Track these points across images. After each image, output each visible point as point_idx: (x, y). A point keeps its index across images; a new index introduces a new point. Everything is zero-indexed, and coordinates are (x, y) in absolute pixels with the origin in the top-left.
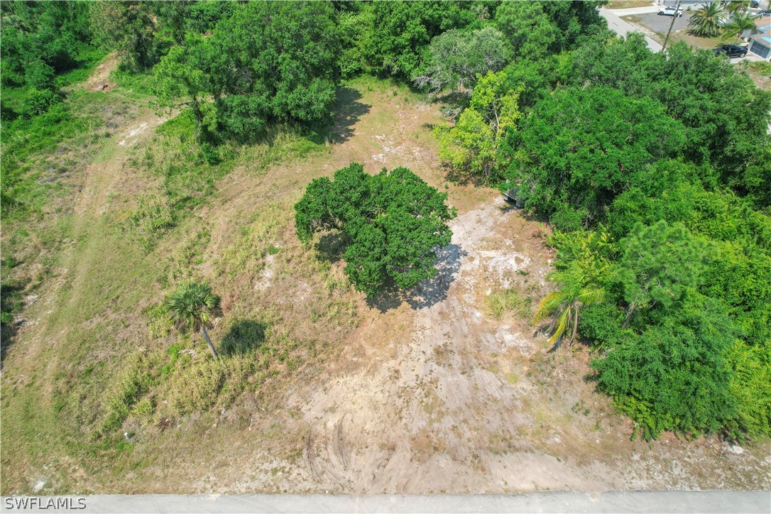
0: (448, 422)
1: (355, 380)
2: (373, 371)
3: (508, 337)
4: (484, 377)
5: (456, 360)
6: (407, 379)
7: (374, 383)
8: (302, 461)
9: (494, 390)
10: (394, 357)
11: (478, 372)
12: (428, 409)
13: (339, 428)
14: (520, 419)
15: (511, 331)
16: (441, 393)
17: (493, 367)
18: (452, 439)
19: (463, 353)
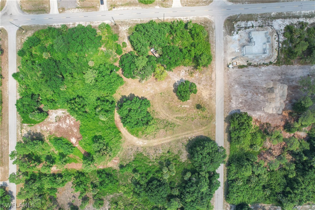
0: (208, 84)
1: (203, 94)
2: (202, 91)
3: (197, 75)
4: (202, 79)
5: (200, 82)
6: (203, 88)
7: (203, 91)
8: (212, 98)
9: (204, 78)
10: (200, 89)
11: (202, 80)
12: (207, 86)
13: (209, 95)
14: (208, 76)
15: (196, 75)
16: (205, 84)
17: (201, 78)
18: (210, 83)
19: (199, 81)
